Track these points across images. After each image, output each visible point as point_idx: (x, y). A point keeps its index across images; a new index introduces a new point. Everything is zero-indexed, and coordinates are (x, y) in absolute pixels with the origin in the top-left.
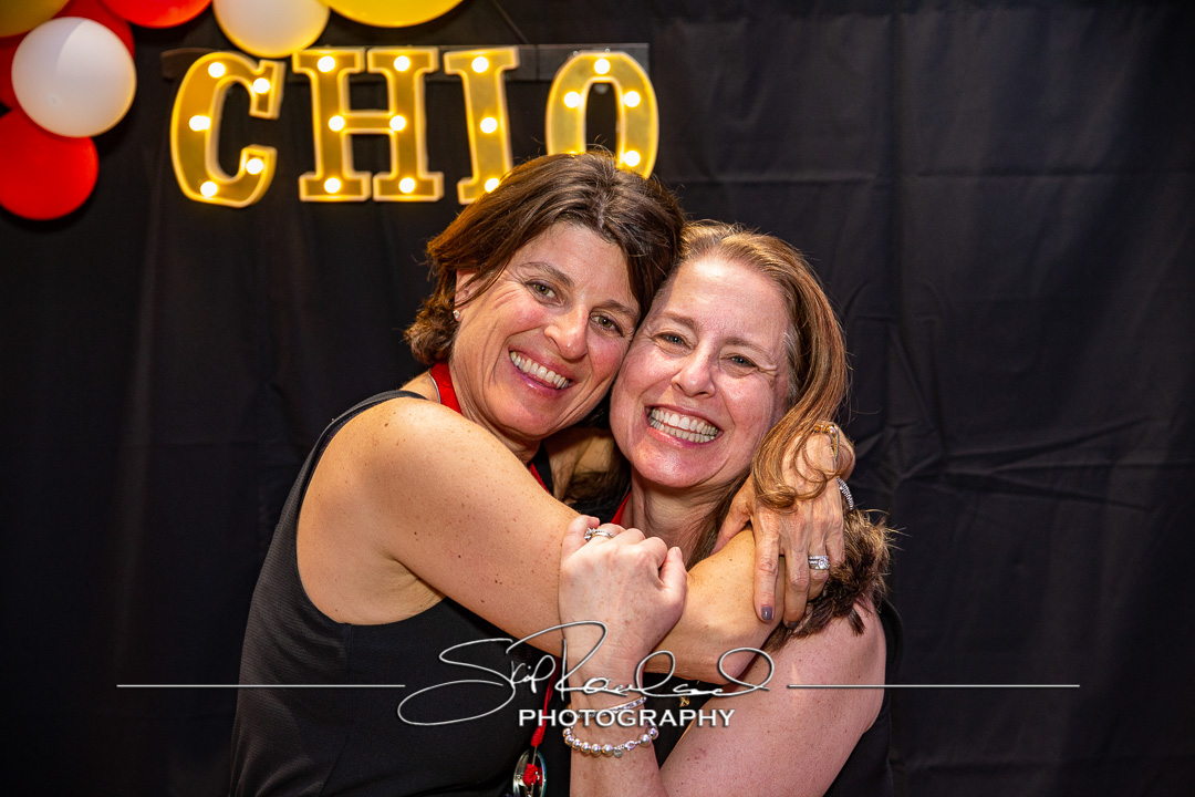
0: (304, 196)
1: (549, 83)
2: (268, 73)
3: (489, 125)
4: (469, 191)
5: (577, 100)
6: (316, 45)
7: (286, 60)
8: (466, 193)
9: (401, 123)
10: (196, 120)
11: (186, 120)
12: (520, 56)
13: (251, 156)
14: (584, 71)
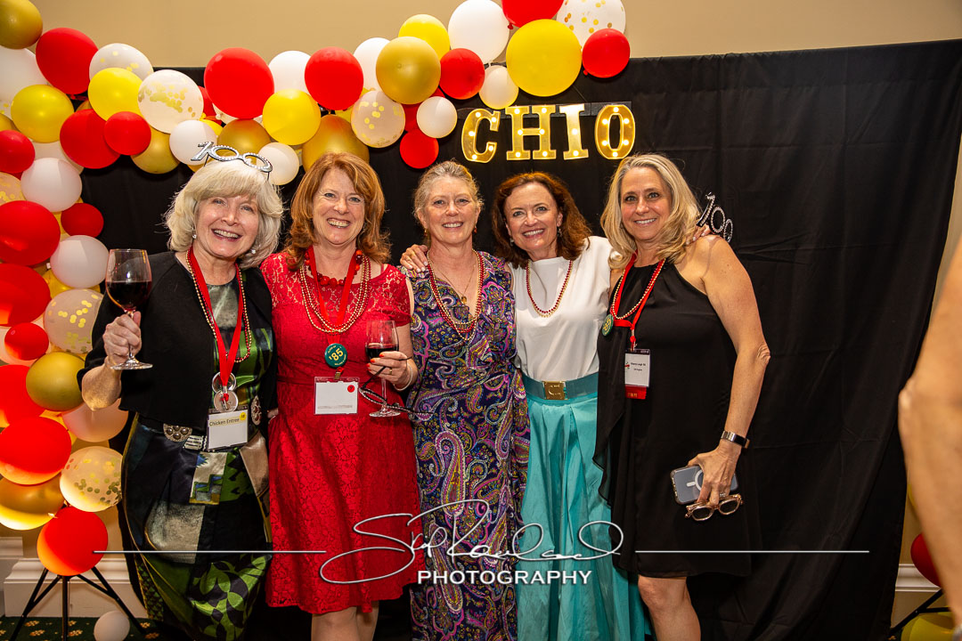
0: (508, 159)
1: (595, 117)
2: (496, 116)
3: (574, 133)
5: (606, 122)
6: (513, 105)
7: (503, 111)
8: (567, 156)
9: (543, 132)
10: (470, 134)
11: (466, 133)
12: (586, 107)
13: (490, 145)
14: (609, 111)
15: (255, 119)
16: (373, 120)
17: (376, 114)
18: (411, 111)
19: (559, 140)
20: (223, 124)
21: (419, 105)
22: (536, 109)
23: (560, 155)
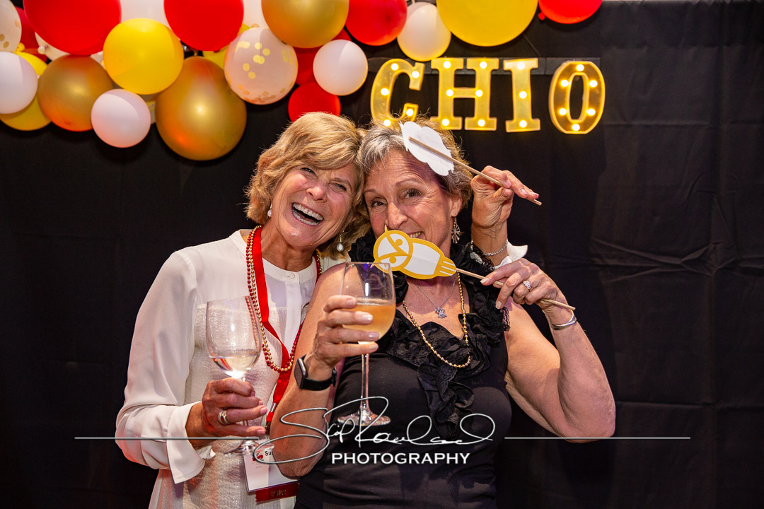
1: (550, 77)
2: (417, 70)
3: (522, 96)
4: (512, 126)
5: (566, 84)
6: (442, 56)
7: (428, 63)
8: (510, 127)
9: (480, 93)
10: (383, 91)
11: (378, 90)
12: (539, 63)
13: (408, 108)
14: (570, 70)
15: (93, 56)
16: (255, 67)
17: (258, 59)
18: (306, 56)
19: (501, 104)
20: (47, 61)
21: (317, 49)
22: (472, 63)
23: (501, 125)
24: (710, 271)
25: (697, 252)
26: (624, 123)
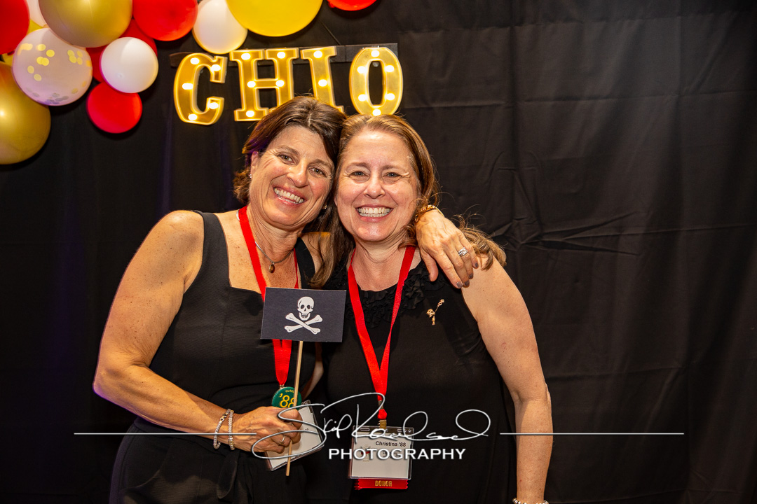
0: (237, 119)
2: (219, 62)
3: (323, 83)
5: (364, 70)
6: (240, 48)
7: (227, 55)
9: (282, 84)
10: (186, 85)
11: (181, 84)
12: (337, 50)
13: (212, 101)
14: (367, 56)
16: (39, 69)
17: (42, 61)
18: (95, 56)
22: (271, 53)
24: (515, 246)
25: (501, 229)
26: (424, 106)
